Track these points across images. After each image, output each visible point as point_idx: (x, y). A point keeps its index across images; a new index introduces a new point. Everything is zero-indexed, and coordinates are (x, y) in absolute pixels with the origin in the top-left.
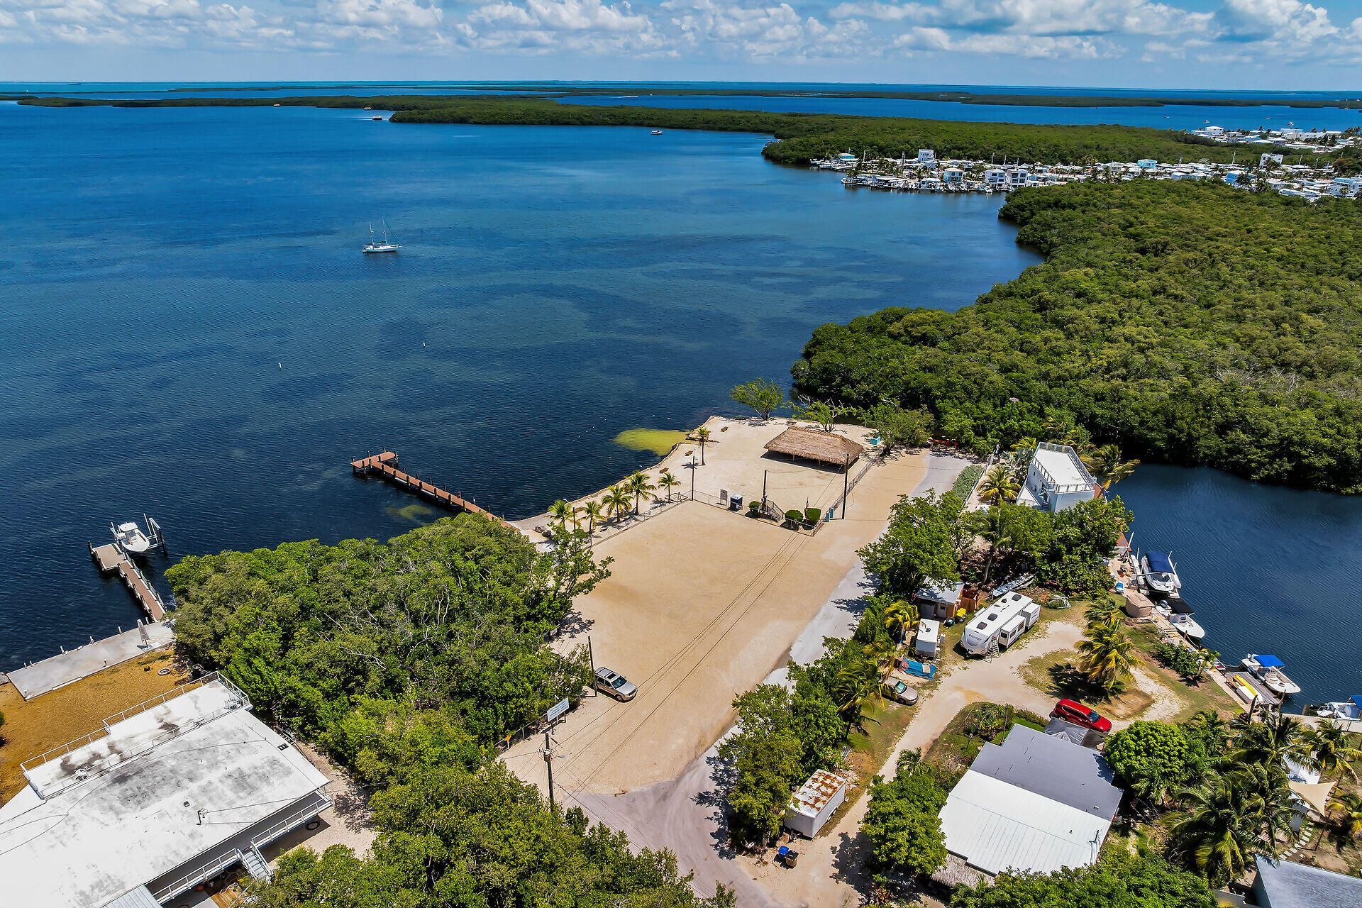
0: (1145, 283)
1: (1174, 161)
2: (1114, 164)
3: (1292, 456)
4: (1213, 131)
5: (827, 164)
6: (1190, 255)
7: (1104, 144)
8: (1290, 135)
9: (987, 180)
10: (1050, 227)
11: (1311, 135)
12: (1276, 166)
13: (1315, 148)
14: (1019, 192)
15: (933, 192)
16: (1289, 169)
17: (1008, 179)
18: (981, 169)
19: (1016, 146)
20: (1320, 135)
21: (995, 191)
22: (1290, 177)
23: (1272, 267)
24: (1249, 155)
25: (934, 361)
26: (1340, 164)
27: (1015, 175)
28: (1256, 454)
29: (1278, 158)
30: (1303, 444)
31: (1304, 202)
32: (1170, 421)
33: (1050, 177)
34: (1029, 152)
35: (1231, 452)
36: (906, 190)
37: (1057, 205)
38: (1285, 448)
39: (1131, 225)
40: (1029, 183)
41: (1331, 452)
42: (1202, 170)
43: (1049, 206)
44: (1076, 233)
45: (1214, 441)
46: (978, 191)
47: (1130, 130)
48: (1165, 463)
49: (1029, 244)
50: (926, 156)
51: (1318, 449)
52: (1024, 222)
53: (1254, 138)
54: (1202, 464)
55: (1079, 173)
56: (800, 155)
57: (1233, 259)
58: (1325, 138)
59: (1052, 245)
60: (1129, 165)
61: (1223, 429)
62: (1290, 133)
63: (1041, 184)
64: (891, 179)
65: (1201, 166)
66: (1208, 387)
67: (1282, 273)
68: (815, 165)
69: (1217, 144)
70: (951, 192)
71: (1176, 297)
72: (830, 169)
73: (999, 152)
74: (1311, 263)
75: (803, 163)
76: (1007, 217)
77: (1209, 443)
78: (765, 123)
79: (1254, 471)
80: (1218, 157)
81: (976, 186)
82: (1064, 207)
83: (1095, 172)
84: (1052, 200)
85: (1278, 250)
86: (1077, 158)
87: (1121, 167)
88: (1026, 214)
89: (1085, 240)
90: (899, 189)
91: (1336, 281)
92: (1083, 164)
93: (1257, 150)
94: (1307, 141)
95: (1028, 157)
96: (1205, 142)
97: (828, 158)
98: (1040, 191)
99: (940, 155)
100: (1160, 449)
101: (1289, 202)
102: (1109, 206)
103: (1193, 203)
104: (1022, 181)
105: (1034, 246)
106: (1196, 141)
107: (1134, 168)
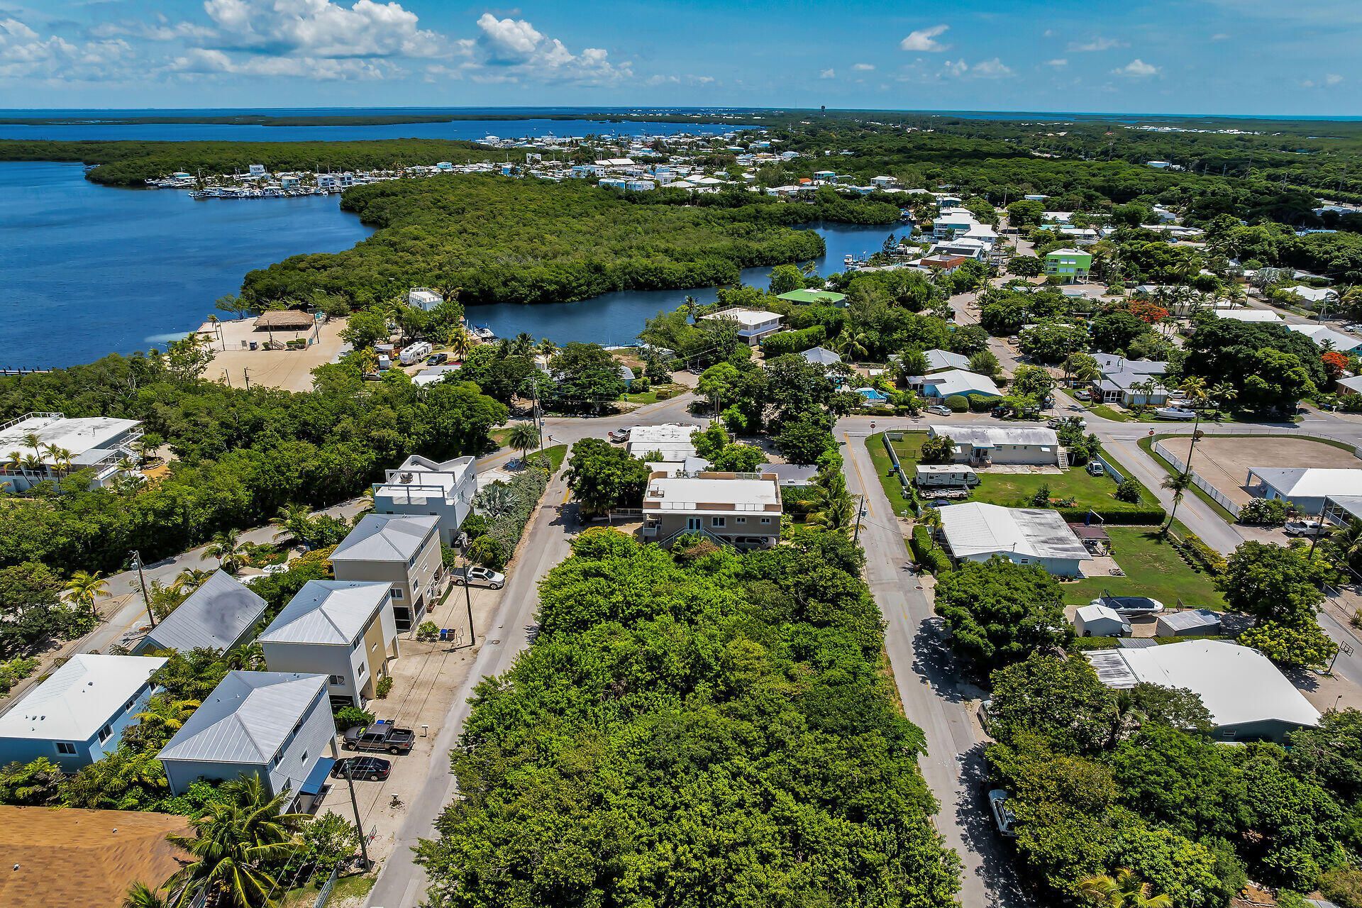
0: (454, 228)
1: (464, 163)
2: (417, 168)
3: (541, 288)
4: (491, 140)
5: (165, 182)
6: (479, 213)
7: (407, 153)
8: (548, 141)
9: (320, 184)
10: (382, 209)
11: (562, 140)
12: (538, 162)
13: (565, 149)
14: (349, 190)
15: (277, 197)
16: (547, 164)
17: (338, 183)
18: (312, 178)
19: (334, 158)
20: (568, 140)
21: (330, 193)
22: (546, 168)
23: (529, 215)
24: (518, 156)
25: (337, 274)
26: (577, 158)
27: (342, 179)
28: (524, 291)
29: (538, 156)
30: (542, 281)
31: (552, 182)
32: (478, 282)
33: (368, 178)
34: (347, 162)
35: (512, 293)
36: (253, 197)
37: (383, 194)
38: (535, 285)
39: (439, 201)
40: (354, 184)
41: (556, 283)
42: (486, 167)
43: (377, 196)
44: (402, 210)
45: (502, 289)
46: (316, 194)
47: (426, 142)
48: (480, 304)
49: (370, 223)
50: (257, 171)
51: (550, 283)
52: (361, 210)
53: (522, 143)
54: (500, 302)
55: (393, 176)
56: (133, 176)
57: (506, 213)
58: (572, 142)
59: (387, 220)
60: (431, 167)
61: (505, 284)
62: (548, 139)
63: (364, 184)
64: (237, 190)
65: (485, 165)
66: (494, 266)
67: (536, 218)
68: (151, 184)
69: (497, 149)
70: (293, 196)
71: (473, 234)
72: (170, 187)
73: (321, 164)
74: (551, 212)
75: (138, 184)
76: (348, 208)
77: (500, 291)
78: (65, 151)
79: (525, 298)
80: (497, 159)
81: (313, 190)
82: (388, 195)
83: (405, 175)
84: (379, 192)
85: (532, 207)
86: (389, 165)
87: (425, 169)
88: (362, 204)
89: (410, 214)
90: (246, 197)
91: (565, 219)
92: (395, 169)
93: (523, 151)
94: (560, 144)
95: (349, 166)
96: (487, 148)
97: (163, 178)
98: (366, 187)
99: (269, 169)
100: (476, 296)
101: (543, 183)
102: (421, 192)
103: (480, 187)
104: (350, 183)
105: (375, 223)
106: (480, 147)
107: (435, 169)
